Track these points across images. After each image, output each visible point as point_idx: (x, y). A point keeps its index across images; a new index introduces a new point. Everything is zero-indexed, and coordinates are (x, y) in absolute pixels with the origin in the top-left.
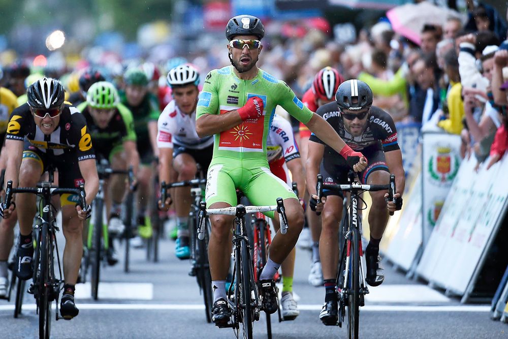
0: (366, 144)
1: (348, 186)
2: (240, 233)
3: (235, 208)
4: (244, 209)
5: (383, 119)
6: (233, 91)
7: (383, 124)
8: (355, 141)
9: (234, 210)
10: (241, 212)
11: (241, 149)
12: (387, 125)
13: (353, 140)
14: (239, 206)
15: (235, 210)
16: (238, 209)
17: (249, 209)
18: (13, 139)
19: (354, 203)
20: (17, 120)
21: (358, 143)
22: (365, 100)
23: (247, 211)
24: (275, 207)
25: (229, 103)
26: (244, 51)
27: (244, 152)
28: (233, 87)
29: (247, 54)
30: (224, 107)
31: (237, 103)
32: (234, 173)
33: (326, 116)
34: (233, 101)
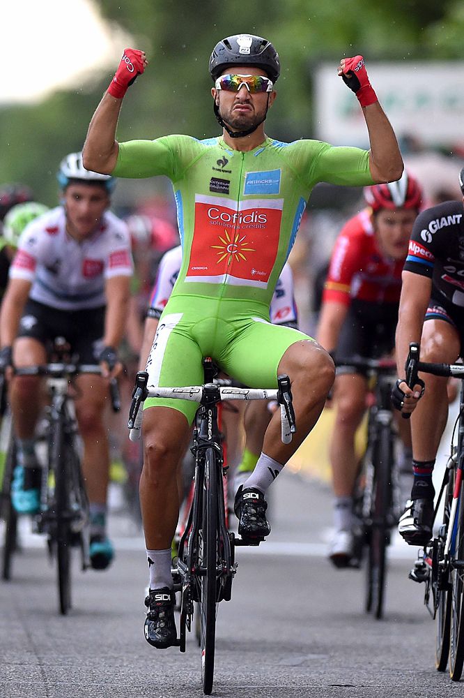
1: (463, 369)
2: (206, 436)
3: (201, 388)
4: (216, 392)
6: (219, 170)
9: (199, 390)
10: (211, 398)
11: (225, 279)
14: (208, 385)
15: (201, 391)
16: (205, 390)
17: (226, 393)
23: (223, 397)
24: (273, 393)
25: (212, 190)
26: (241, 94)
27: (229, 286)
28: (219, 162)
29: (247, 101)
30: (204, 197)
31: (227, 192)
32: (201, 328)
33: (434, 226)
34: (220, 186)
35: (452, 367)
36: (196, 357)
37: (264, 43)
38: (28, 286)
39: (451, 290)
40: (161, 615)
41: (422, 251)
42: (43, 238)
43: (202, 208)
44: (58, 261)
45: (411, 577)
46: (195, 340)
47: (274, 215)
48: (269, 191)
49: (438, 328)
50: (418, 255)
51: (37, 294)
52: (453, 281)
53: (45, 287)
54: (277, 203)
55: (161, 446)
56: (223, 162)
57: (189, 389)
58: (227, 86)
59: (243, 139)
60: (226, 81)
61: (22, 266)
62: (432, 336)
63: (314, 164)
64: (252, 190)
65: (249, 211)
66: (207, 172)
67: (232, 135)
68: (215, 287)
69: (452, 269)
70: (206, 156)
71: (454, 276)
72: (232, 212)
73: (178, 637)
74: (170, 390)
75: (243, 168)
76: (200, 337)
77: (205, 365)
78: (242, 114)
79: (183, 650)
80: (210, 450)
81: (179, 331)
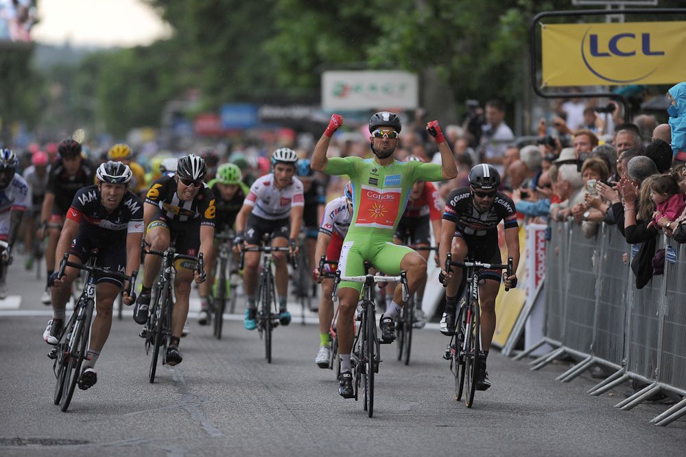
0: (490, 224)
1: (472, 264)
4: (372, 279)
5: (505, 200)
6: (373, 174)
7: (506, 205)
8: (481, 221)
9: (364, 277)
10: (370, 282)
11: (374, 225)
12: (509, 206)
13: (479, 219)
14: (368, 275)
15: (365, 279)
16: (367, 278)
17: (378, 278)
18: (150, 203)
19: (475, 278)
20: (157, 189)
21: (484, 222)
22: (494, 181)
23: (375, 281)
24: (399, 278)
25: (370, 183)
26: (384, 139)
27: (375, 228)
28: (373, 170)
29: (387, 142)
30: (366, 186)
31: (376, 185)
32: (363, 248)
33: (457, 199)
34: (374, 182)
35: (466, 263)
36: (361, 261)
37: (395, 116)
38: (251, 208)
39: (464, 226)
40: (346, 383)
41: (451, 210)
42: (262, 187)
43: (364, 191)
44: (269, 198)
45: (444, 357)
46: (360, 253)
47: (397, 195)
48: (395, 184)
49: (457, 241)
50: (449, 212)
51: (255, 212)
52: (465, 223)
53: (261, 209)
54: (399, 190)
55: (347, 305)
56: (375, 170)
57: (359, 277)
58: (377, 135)
59: (384, 160)
60: (377, 133)
61: (249, 199)
62: (455, 245)
63: (416, 172)
64: (388, 184)
65: (386, 194)
66: (367, 175)
67: (379, 158)
68: (370, 228)
69: (465, 218)
70: (367, 167)
71: (466, 221)
72: (378, 194)
73: (354, 394)
74: (351, 278)
75: (384, 174)
76: (363, 252)
77: (365, 265)
78: (384, 148)
79: (356, 400)
80: (370, 305)
81: (352, 250)
